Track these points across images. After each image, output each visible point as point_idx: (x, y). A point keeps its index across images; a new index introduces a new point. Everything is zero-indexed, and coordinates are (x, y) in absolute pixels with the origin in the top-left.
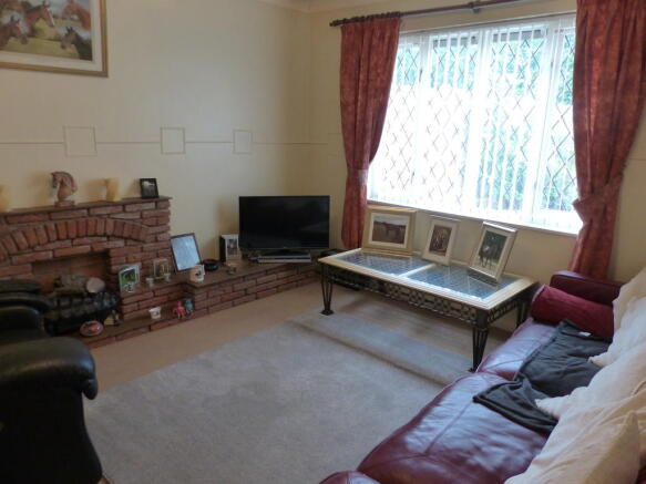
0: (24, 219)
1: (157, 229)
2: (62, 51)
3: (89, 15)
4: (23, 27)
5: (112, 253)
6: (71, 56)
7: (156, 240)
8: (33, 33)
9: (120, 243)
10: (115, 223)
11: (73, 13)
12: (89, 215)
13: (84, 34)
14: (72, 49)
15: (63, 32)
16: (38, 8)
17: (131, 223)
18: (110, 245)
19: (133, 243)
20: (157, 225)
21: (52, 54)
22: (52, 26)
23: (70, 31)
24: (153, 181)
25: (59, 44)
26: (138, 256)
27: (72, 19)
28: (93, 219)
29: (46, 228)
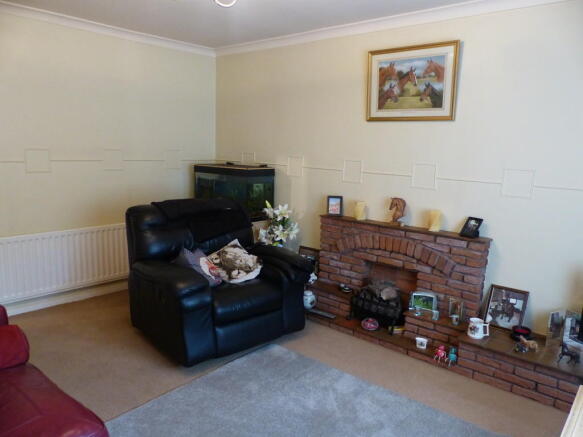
0: (365, 227)
1: (465, 269)
2: (420, 104)
3: (443, 69)
4: (396, 91)
5: (419, 276)
6: (427, 106)
7: (463, 280)
8: (403, 92)
9: (427, 270)
10: (423, 249)
11: (432, 71)
12: (405, 236)
13: (437, 86)
14: (428, 101)
15: (422, 88)
16: (408, 74)
17: (439, 254)
18: (418, 267)
19: (438, 273)
20: (465, 265)
21: (413, 107)
22: (415, 85)
23: (428, 86)
24: (479, 221)
25: (419, 98)
26: (442, 287)
27: (430, 76)
28: (405, 241)
29: (373, 238)
